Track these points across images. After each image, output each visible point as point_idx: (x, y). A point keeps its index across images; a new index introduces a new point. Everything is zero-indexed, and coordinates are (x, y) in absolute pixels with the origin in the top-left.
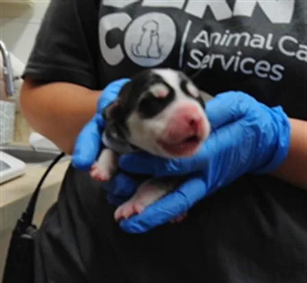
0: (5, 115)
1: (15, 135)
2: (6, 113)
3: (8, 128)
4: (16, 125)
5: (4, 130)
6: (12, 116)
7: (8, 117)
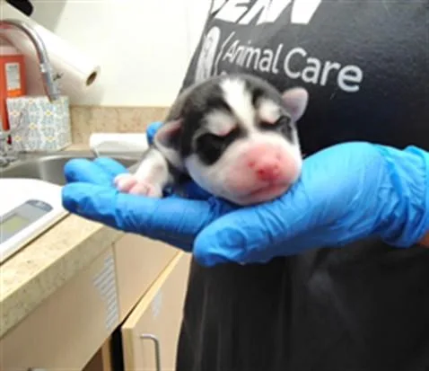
0: (55, 115)
1: (72, 136)
2: (57, 112)
3: (62, 130)
4: (72, 123)
5: (57, 134)
6: (66, 114)
7: (60, 117)
